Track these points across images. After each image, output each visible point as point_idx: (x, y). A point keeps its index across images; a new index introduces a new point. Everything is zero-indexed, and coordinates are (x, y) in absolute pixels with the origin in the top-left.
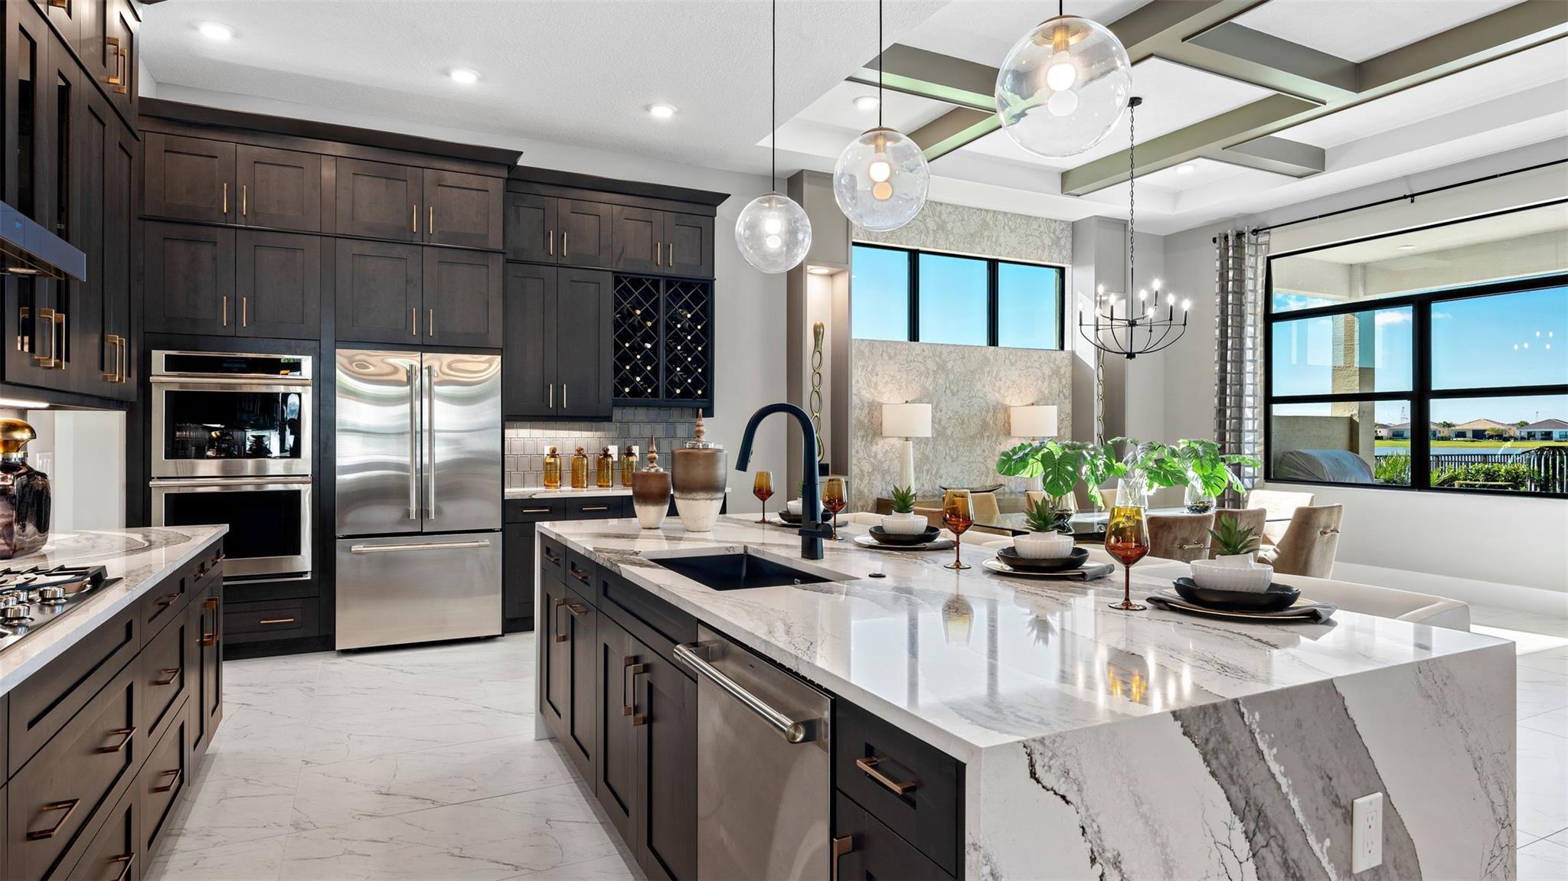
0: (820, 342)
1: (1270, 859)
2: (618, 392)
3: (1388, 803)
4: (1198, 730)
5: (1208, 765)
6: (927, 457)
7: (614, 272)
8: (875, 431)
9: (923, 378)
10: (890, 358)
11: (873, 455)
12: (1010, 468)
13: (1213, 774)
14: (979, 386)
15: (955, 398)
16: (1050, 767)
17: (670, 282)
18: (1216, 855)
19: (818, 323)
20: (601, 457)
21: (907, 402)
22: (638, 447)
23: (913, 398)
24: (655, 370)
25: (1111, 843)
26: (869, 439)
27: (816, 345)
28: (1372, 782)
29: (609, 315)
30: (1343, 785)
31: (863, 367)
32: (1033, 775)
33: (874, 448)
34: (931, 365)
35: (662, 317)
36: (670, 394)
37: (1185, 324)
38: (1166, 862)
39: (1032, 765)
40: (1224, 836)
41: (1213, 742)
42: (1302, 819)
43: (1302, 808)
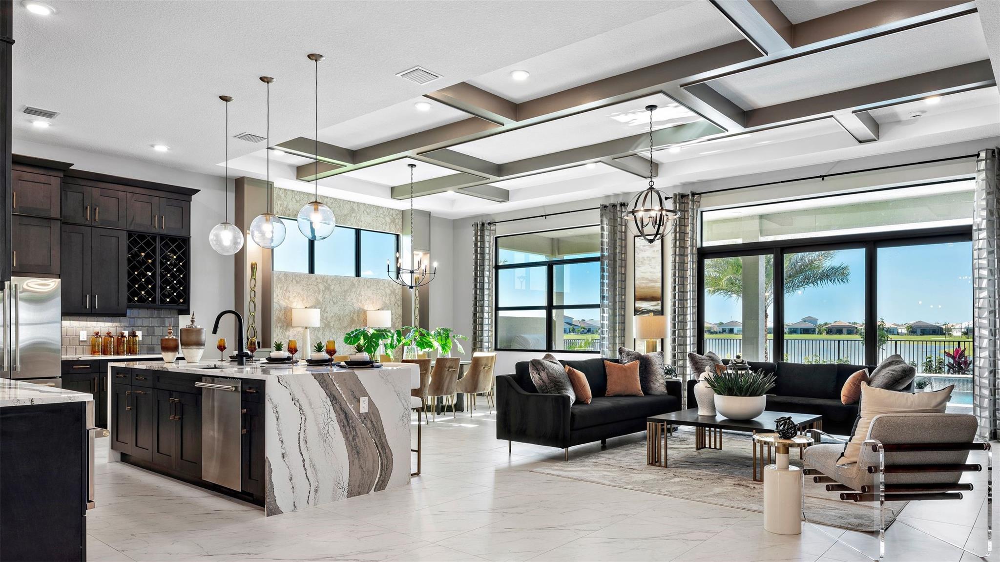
0: (255, 273)
1: (337, 406)
2: (130, 300)
3: (370, 399)
4: (318, 378)
5: (321, 385)
6: (318, 337)
7: (127, 231)
8: (288, 323)
9: (316, 294)
10: (297, 282)
12: (351, 341)
13: (322, 387)
14: (349, 299)
15: (335, 306)
17: (163, 237)
18: (322, 403)
19: (254, 262)
20: (119, 337)
21: (306, 308)
22: (141, 332)
23: (311, 305)
24: (154, 288)
25: (297, 397)
26: (285, 328)
27: (252, 275)
28: (365, 394)
29: (125, 255)
30: (357, 394)
31: (281, 287)
32: (279, 382)
33: (287, 333)
34: (322, 287)
35: (158, 258)
36: (163, 301)
38: (310, 403)
39: (279, 380)
40: (324, 400)
41: (322, 381)
42: (345, 400)
43: (346, 398)
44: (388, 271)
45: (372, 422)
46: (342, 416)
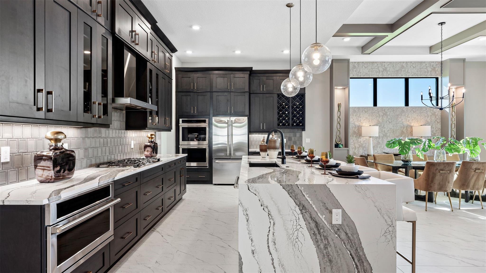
0: (340, 109)
1: (306, 215)
2: (279, 125)
4: (287, 188)
5: (289, 195)
6: (379, 143)
7: (277, 94)
8: (359, 134)
9: (378, 118)
10: (365, 112)
11: (359, 142)
12: (391, 146)
13: (291, 197)
14: (400, 120)
15: (390, 124)
16: (252, 189)
18: (291, 211)
19: (339, 103)
21: (370, 126)
23: (374, 124)
24: (289, 119)
25: (266, 204)
26: (358, 137)
27: (339, 110)
28: (338, 206)
29: (276, 105)
31: (356, 115)
32: (249, 189)
33: (360, 140)
34: (381, 114)
35: (291, 105)
36: (293, 125)
37: (463, 97)
38: (279, 210)
40: (294, 208)
41: (290, 191)
42: (316, 210)
43: (316, 208)
44: (422, 99)
45: (347, 234)
46: (313, 225)
